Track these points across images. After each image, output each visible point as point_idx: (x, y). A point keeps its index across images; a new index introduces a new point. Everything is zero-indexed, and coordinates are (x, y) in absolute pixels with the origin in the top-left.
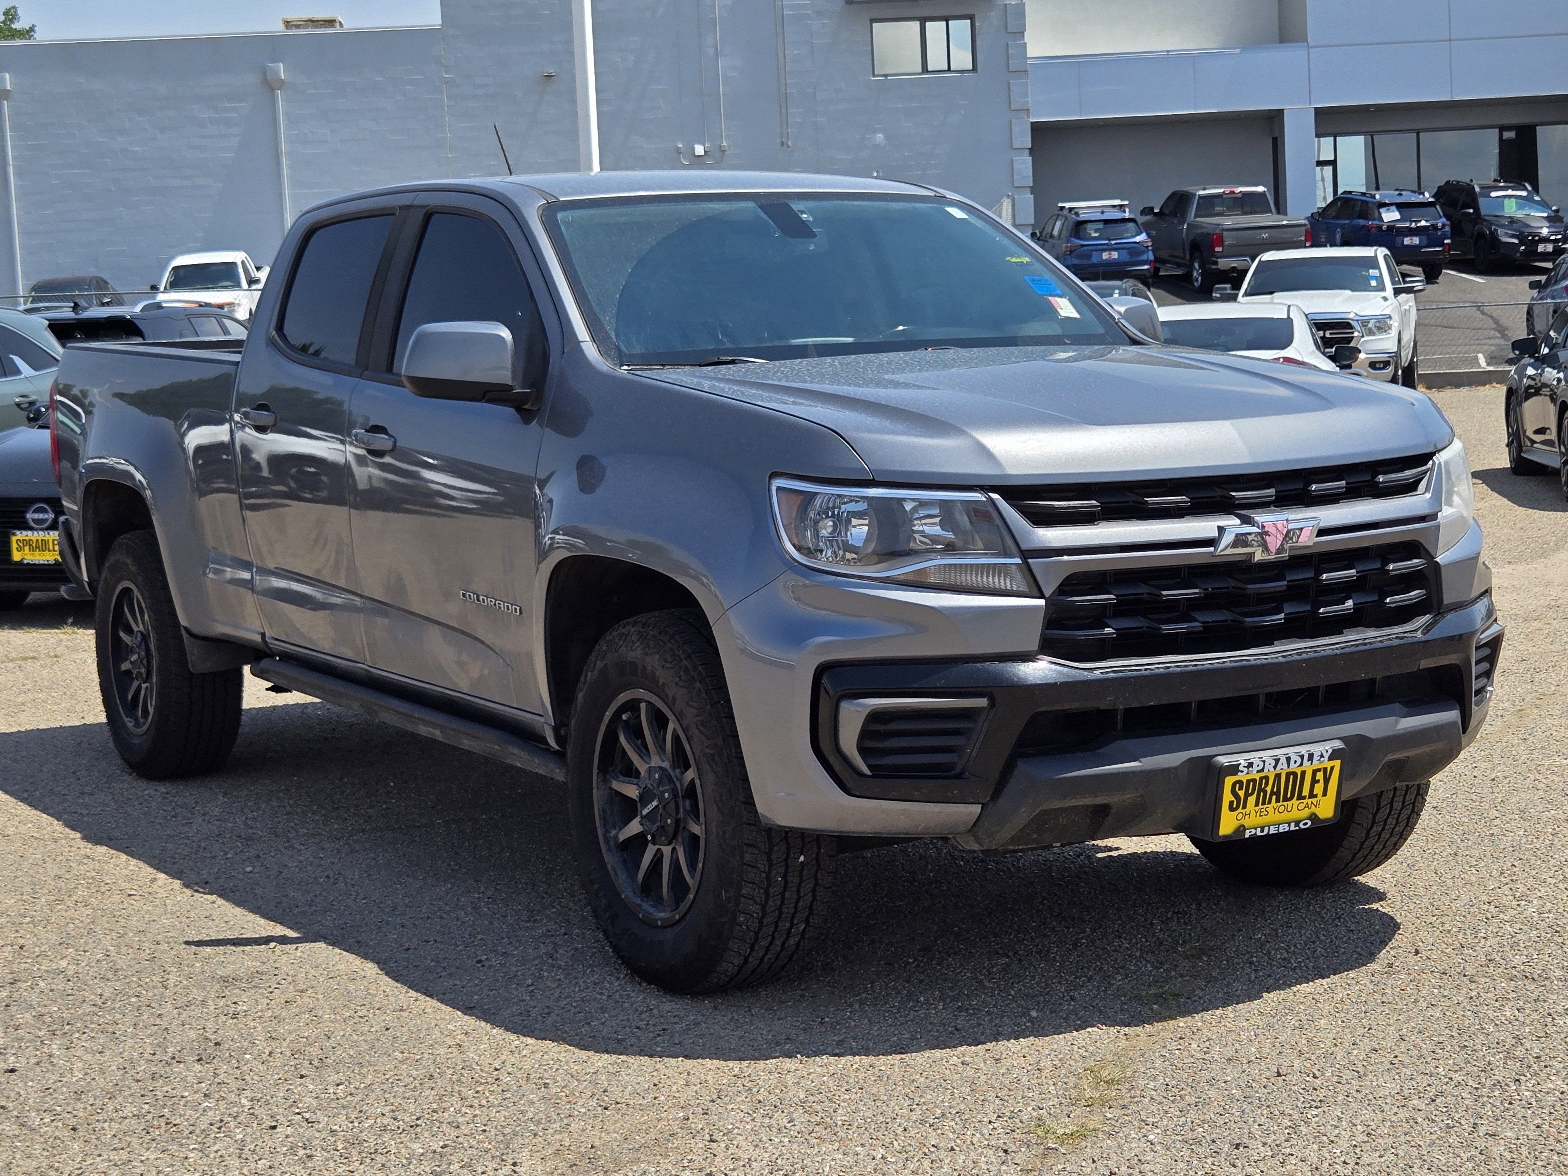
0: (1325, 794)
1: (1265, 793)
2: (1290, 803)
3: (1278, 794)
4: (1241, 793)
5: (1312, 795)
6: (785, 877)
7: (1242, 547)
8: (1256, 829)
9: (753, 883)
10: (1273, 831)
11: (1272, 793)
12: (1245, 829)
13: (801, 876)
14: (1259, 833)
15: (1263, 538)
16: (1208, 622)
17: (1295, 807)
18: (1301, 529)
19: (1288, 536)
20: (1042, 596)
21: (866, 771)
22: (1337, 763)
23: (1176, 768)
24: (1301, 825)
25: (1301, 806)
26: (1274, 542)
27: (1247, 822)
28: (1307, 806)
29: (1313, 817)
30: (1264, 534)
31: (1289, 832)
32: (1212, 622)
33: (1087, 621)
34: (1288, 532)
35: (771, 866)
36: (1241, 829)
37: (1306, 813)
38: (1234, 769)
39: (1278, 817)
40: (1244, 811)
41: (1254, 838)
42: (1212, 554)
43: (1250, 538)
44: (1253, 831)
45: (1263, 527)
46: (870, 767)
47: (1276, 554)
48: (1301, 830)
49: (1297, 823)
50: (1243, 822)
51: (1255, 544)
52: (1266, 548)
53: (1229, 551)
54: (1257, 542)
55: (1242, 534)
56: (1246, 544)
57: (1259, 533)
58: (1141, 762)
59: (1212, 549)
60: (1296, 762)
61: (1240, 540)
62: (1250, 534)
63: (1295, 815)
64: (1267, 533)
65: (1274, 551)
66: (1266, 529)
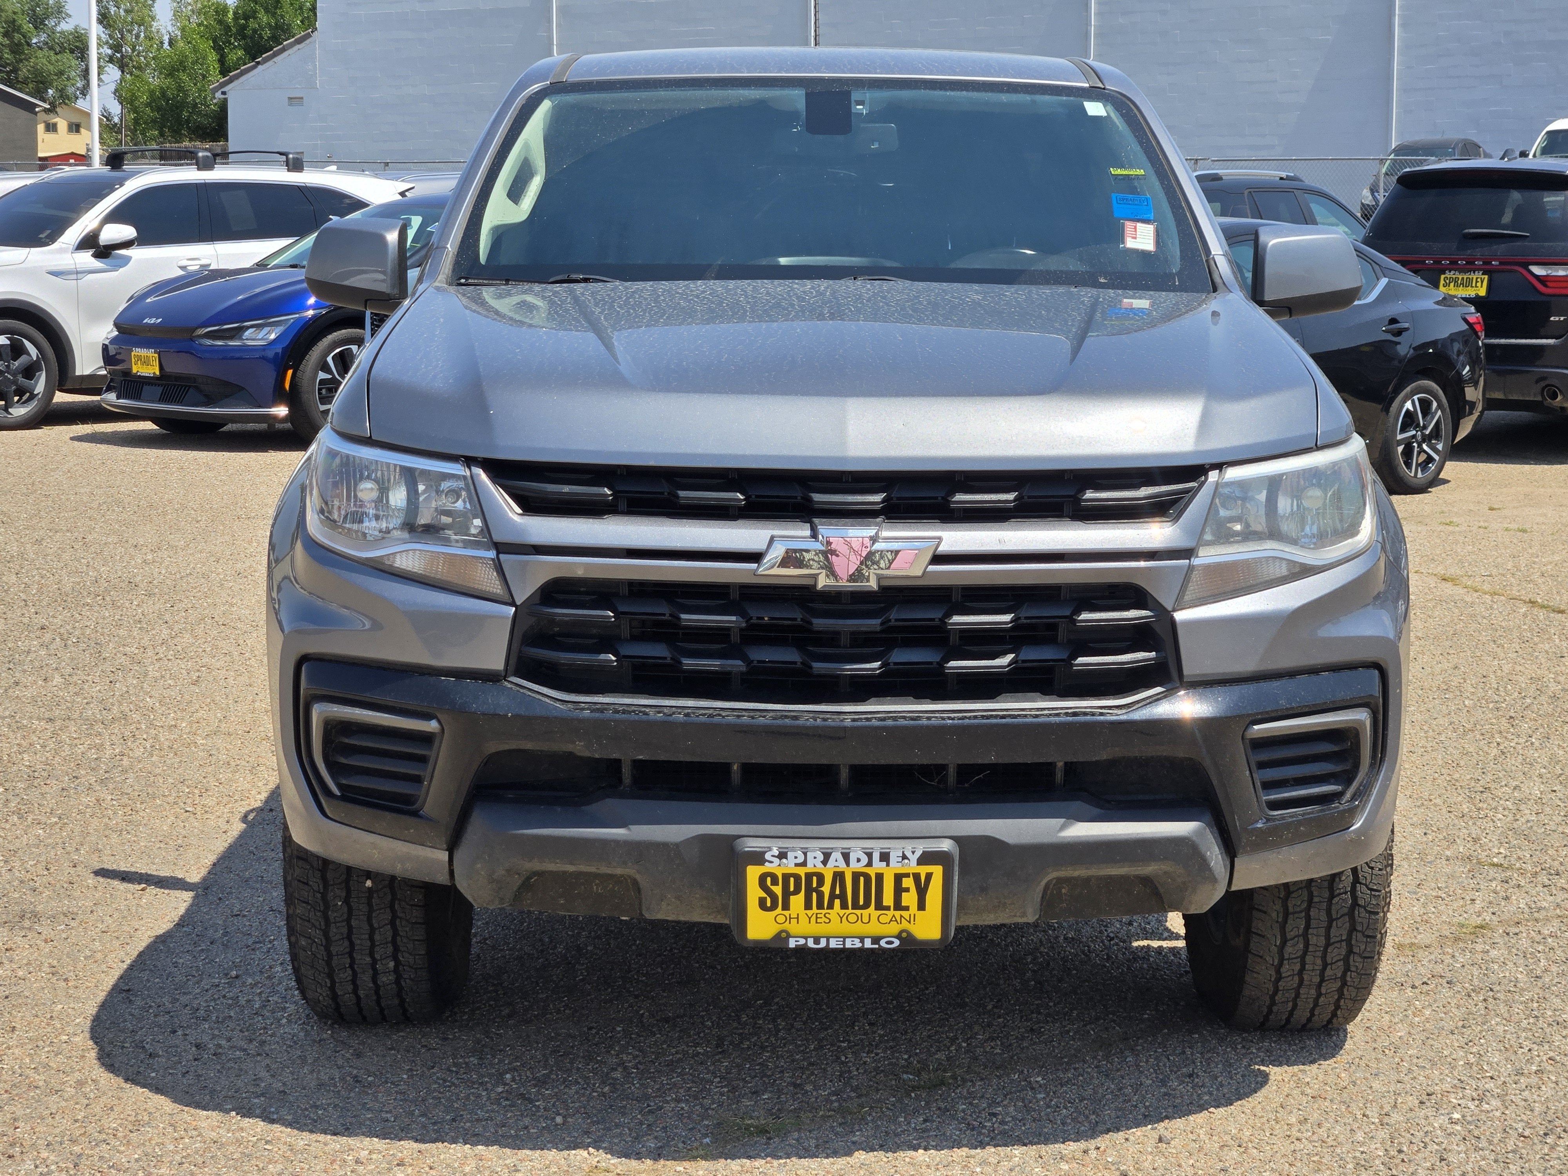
0: (921, 906)
1: (820, 896)
2: (865, 912)
3: (843, 897)
4: (778, 890)
5: (898, 906)
6: (347, 901)
7: (795, 567)
8: (806, 938)
9: (307, 903)
10: (834, 944)
11: (833, 896)
12: (789, 936)
13: (370, 904)
14: (811, 944)
15: (827, 559)
16: (764, 662)
17: (874, 918)
18: (897, 552)
19: (869, 559)
20: (513, 604)
21: (337, 792)
22: (937, 871)
23: (677, 845)
24: (883, 943)
25: (883, 919)
26: (846, 566)
27: (793, 928)
28: (893, 919)
29: (906, 938)
30: (828, 552)
31: (862, 950)
32: (769, 662)
33: (591, 641)
34: (871, 554)
35: (326, 885)
36: (782, 937)
37: (895, 928)
38: (758, 858)
39: (846, 928)
40: (786, 913)
41: (801, 951)
42: (754, 573)
43: (807, 556)
44: (802, 941)
45: (829, 543)
46: (340, 786)
47: (848, 581)
48: (882, 949)
49: (876, 940)
50: (786, 926)
51: (815, 565)
52: (831, 572)
53: (777, 571)
54: (818, 562)
55: (795, 551)
56: (800, 563)
57: (821, 552)
58: (629, 829)
59: (754, 566)
60: (859, 860)
61: (791, 559)
62: (807, 551)
63: (875, 928)
64: (834, 552)
65: (846, 577)
66: (833, 546)
